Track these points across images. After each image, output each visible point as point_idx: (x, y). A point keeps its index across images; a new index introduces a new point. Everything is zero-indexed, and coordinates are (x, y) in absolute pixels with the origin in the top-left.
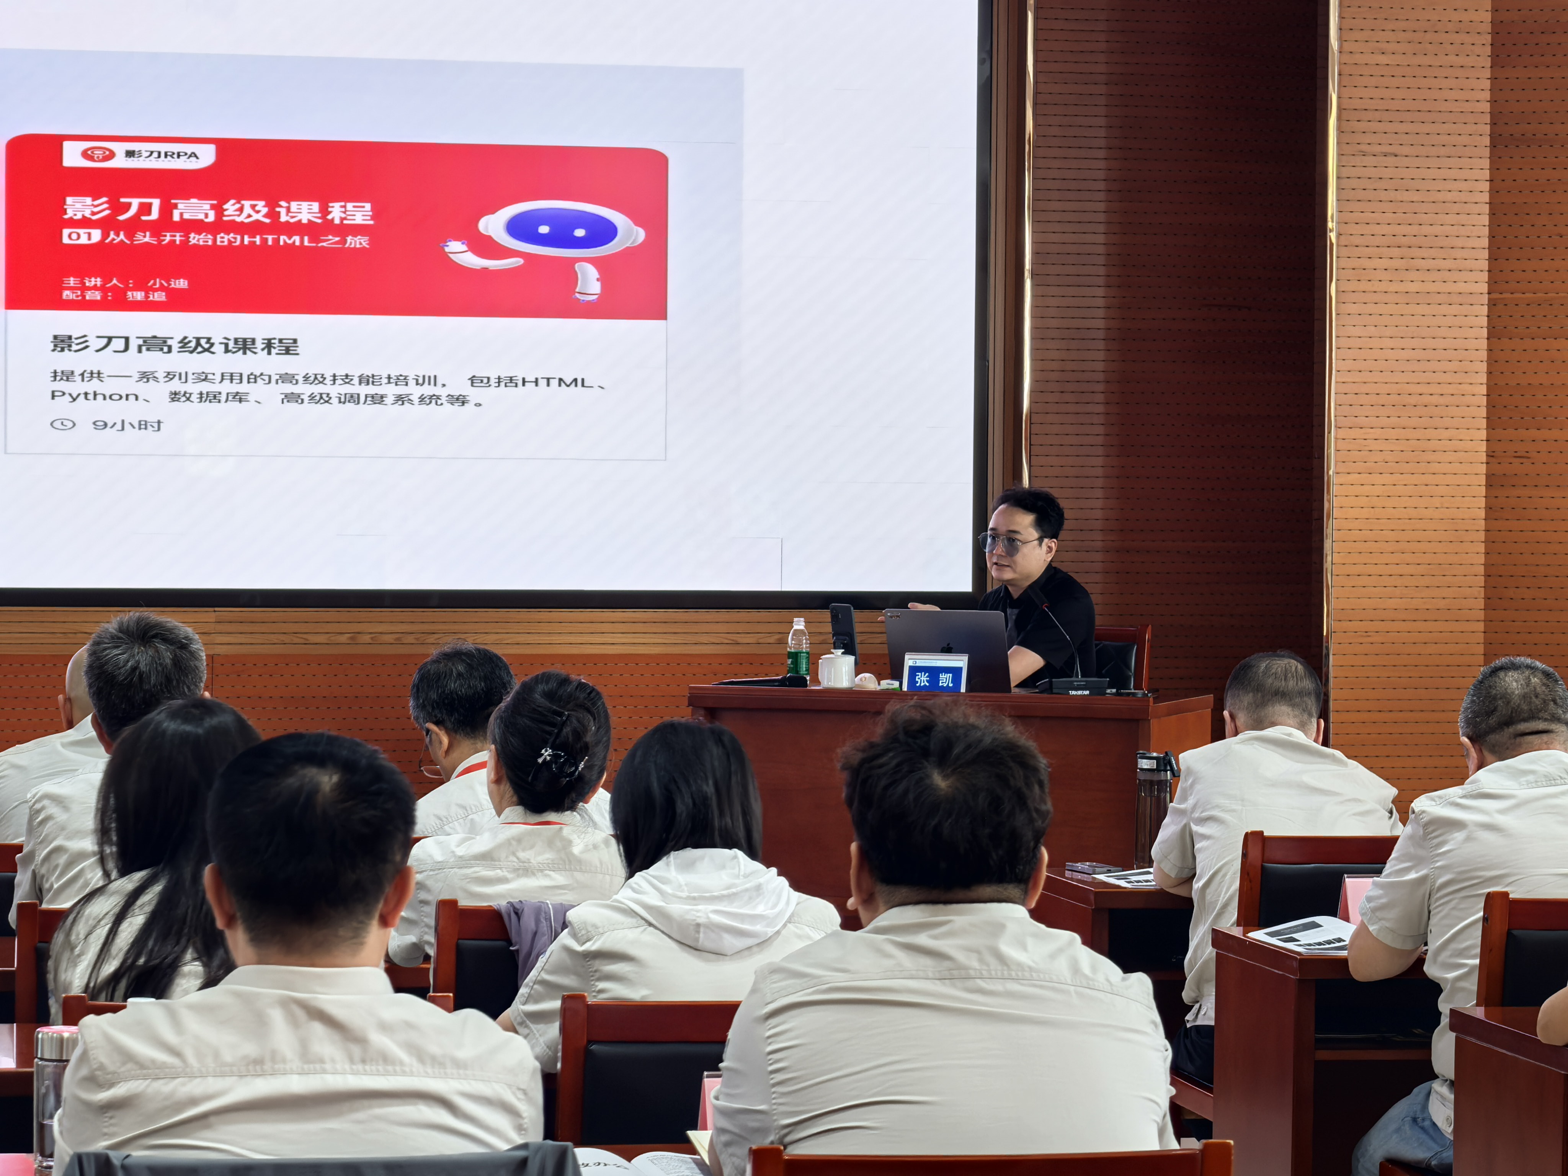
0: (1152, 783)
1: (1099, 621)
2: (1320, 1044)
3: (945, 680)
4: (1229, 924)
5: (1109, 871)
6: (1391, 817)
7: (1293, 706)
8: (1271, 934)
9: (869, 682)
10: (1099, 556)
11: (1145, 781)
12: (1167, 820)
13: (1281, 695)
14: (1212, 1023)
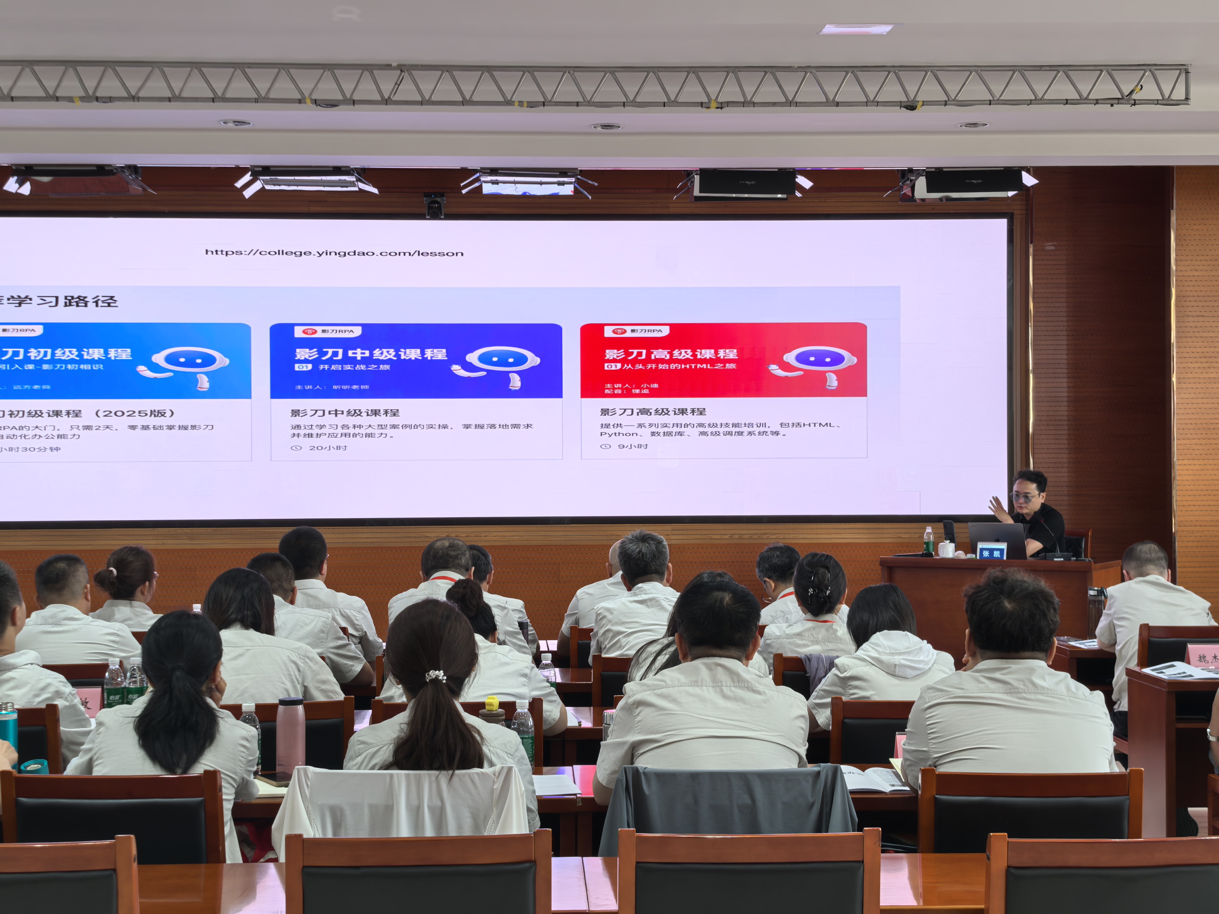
0: (1095, 601)
1: (1067, 527)
2: (1178, 720)
3: (996, 554)
4: (1133, 665)
5: (1076, 641)
6: (1208, 616)
7: (1156, 565)
8: (1153, 670)
9: (961, 555)
10: (1066, 498)
11: (1092, 600)
12: (1102, 618)
13: (1150, 561)
14: (1127, 710)
